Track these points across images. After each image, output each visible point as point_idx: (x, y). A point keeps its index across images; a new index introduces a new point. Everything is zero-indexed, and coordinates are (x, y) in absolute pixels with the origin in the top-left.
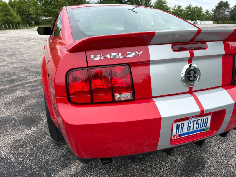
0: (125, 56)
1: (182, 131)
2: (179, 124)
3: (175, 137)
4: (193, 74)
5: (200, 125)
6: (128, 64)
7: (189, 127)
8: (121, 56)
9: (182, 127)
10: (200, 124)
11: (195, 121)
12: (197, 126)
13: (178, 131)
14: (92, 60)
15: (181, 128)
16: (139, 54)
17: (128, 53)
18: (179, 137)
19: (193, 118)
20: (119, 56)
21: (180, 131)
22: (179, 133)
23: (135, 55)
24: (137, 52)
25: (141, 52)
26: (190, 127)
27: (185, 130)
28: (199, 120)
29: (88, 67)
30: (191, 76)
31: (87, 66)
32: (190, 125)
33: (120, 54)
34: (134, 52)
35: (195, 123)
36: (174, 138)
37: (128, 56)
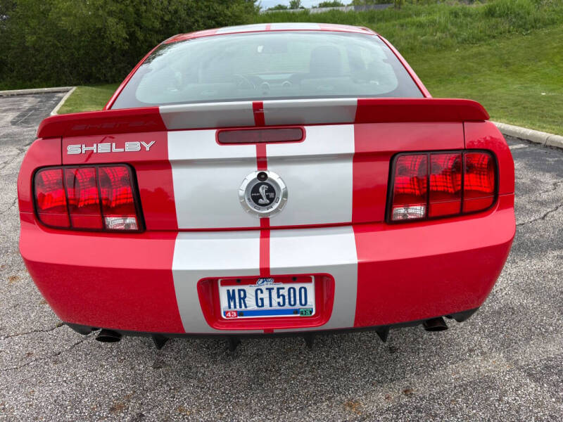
0: (122, 150)
1: (243, 305)
2: (234, 291)
3: (229, 314)
4: (266, 192)
5: (287, 301)
6: (128, 164)
7: (259, 301)
8: (114, 150)
9: (242, 296)
10: (287, 297)
11: (273, 289)
12: (281, 300)
13: (232, 304)
14: (69, 153)
15: (240, 298)
16: (147, 147)
17: (127, 144)
18: (239, 317)
19: (265, 283)
20: (111, 149)
21: (238, 304)
22: (235, 307)
23: (139, 148)
24: (144, 143)
25: (152, 143)
26: (262, 299)
27: (251, 304)
28: (283, 288)
29: (62, 165)
30: (260, 197)
31: (60, 163)
32: (260, 296)
33: (114, 145)
34: (138, 144)
35: (274, 293)
36: (225, 315)
37: (127, 149)
